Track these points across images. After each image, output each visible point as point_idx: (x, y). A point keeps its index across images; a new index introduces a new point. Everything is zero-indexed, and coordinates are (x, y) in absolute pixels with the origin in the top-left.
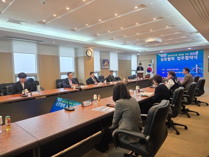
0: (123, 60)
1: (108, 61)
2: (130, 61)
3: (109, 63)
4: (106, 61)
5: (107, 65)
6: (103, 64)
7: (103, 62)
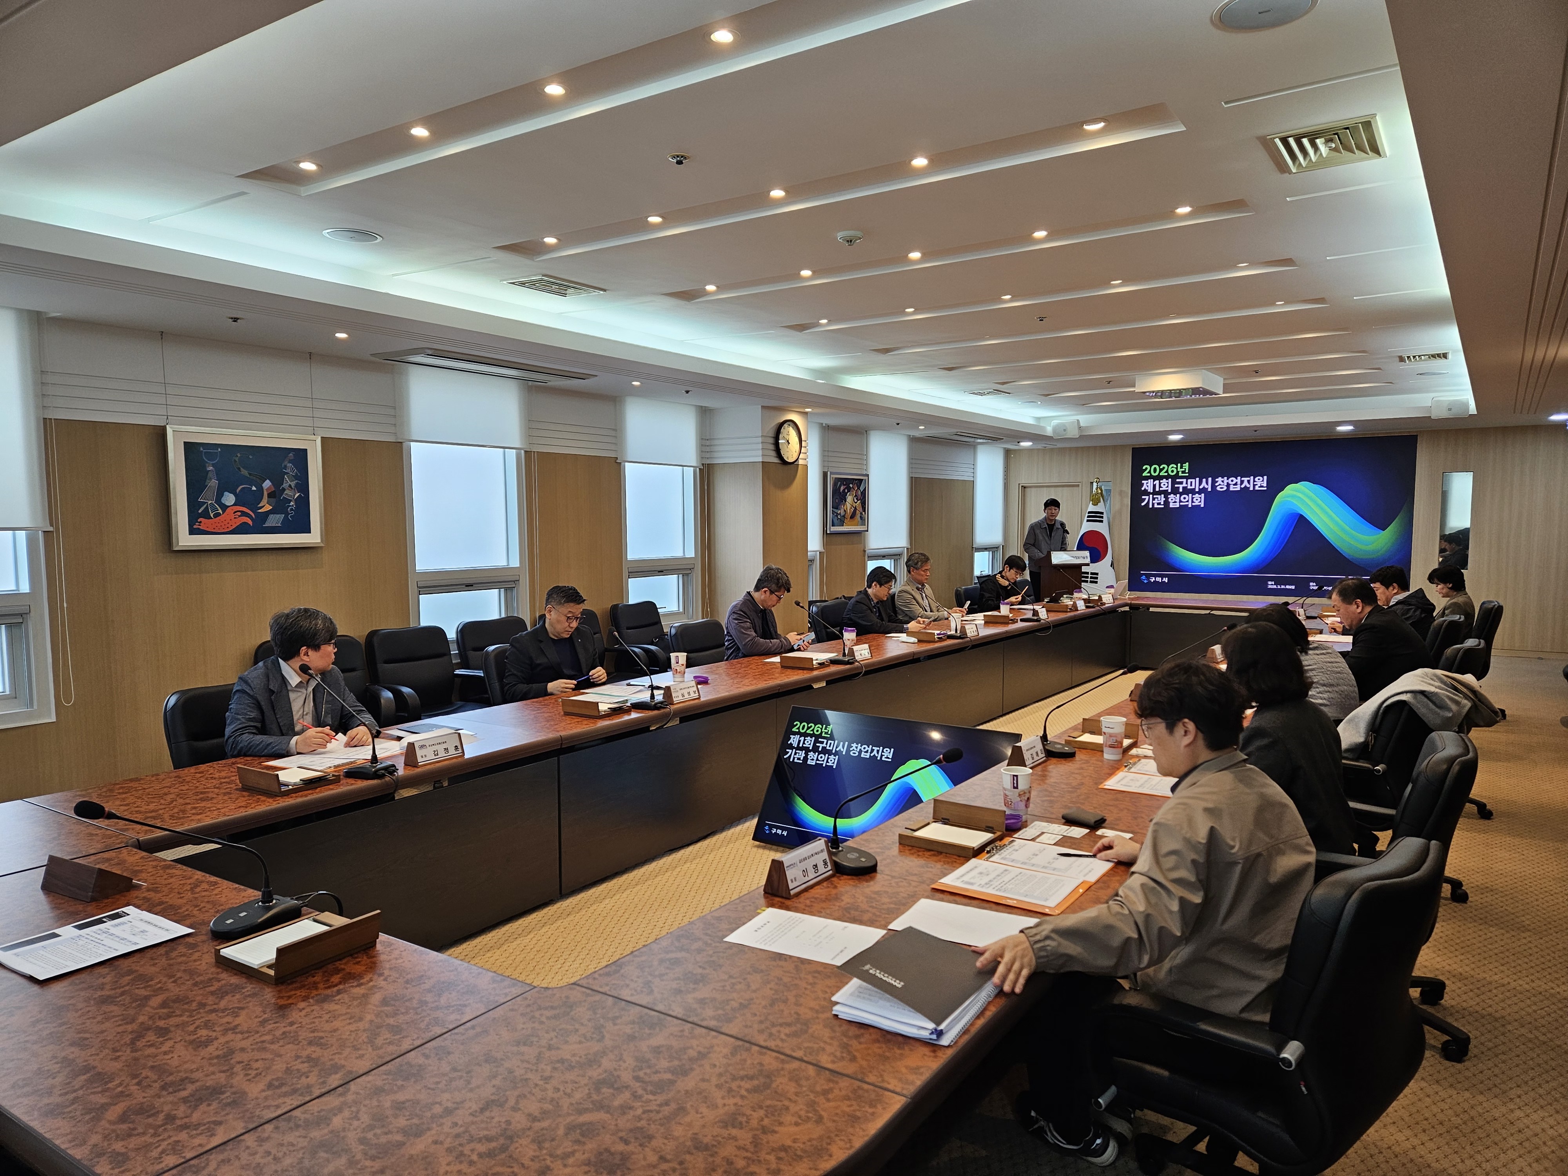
0: (931, 482)
1: (862, 489)
2: (970, 485)
3: (863, 499)
4: (849, 489)
5: (853, 516)
6: (836, 507)
7: (835, 491)
